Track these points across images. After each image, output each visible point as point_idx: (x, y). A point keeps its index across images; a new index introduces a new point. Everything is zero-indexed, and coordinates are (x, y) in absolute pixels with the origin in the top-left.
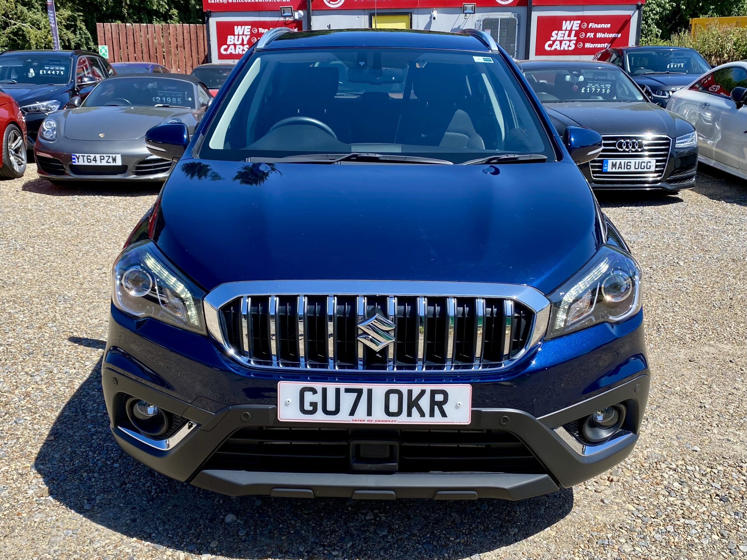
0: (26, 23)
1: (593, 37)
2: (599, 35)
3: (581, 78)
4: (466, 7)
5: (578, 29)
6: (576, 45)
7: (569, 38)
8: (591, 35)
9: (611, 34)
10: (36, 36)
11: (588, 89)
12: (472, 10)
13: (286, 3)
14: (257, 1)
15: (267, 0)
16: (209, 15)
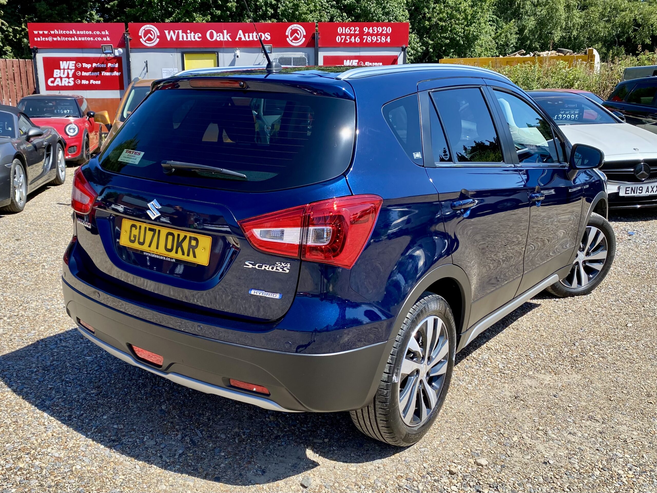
12: (270, 50)
13: (107, 42)
14: (80, 39)
15: (89, 39)
16: (35, 51)
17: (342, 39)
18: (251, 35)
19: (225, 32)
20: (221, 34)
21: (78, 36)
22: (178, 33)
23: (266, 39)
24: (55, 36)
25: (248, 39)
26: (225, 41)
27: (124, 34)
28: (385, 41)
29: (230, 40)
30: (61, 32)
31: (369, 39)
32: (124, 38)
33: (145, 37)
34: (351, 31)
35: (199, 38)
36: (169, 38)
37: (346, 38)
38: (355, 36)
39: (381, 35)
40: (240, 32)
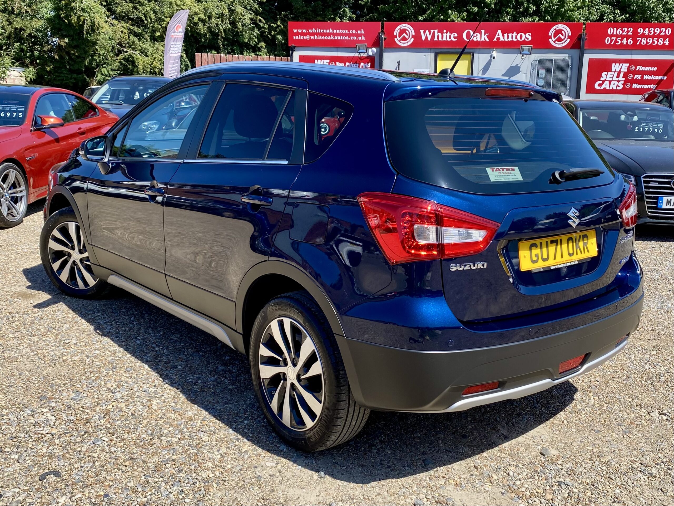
0: (136, 51)
1: (640, 78)
2: (646, 77)
3: (636, 118)
4: (524, 49)
5: (626, 71)
6: (624, 85)
7: (617, 79)
8: (638, 77)
9: (657, 77)
10: (144, 62)
11: (642, 128)
12: (529, 51)
13: (362, 41)
14: (336, 38)
15: (344, 38)
16: (293, 49)
17: (612, 41)
18: (510, 35)
19: (483, 31)
20: (478, 34)
21: (334, 35)
22: (434, 32)
23: (526, 40)
24: (313, 34)
25: (506, 40)
26: (483, 41)
27: (379, 33)
28: (662, 43)
29: (487, 40)
30: (319, 31)
31: (644, 41)
32: (379, 38)
33: (399, 37)
34: (623, 32)
35: (455, 38)
36: (424, 38)
37: (616, 39)
38: (628, 37)
39: (659, 36)
40: (499, 32)
